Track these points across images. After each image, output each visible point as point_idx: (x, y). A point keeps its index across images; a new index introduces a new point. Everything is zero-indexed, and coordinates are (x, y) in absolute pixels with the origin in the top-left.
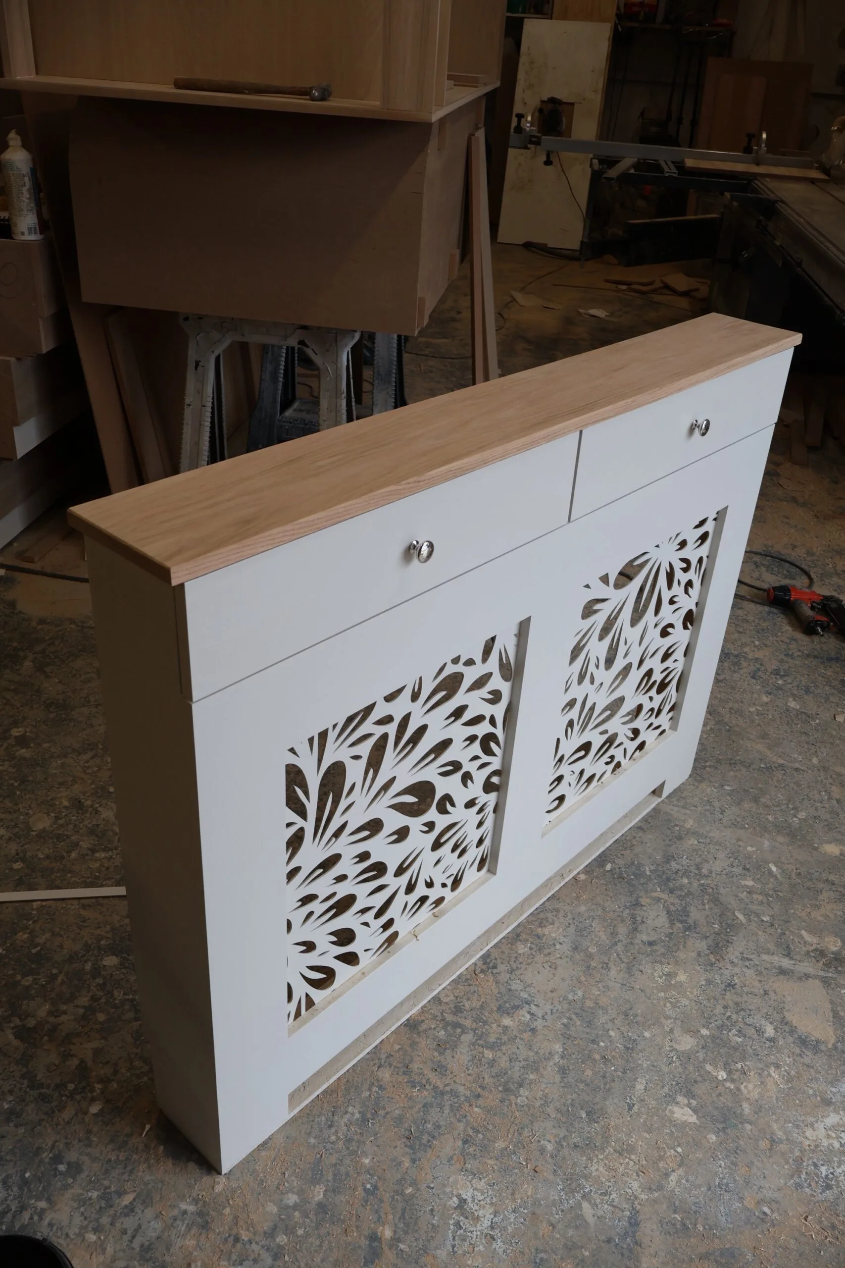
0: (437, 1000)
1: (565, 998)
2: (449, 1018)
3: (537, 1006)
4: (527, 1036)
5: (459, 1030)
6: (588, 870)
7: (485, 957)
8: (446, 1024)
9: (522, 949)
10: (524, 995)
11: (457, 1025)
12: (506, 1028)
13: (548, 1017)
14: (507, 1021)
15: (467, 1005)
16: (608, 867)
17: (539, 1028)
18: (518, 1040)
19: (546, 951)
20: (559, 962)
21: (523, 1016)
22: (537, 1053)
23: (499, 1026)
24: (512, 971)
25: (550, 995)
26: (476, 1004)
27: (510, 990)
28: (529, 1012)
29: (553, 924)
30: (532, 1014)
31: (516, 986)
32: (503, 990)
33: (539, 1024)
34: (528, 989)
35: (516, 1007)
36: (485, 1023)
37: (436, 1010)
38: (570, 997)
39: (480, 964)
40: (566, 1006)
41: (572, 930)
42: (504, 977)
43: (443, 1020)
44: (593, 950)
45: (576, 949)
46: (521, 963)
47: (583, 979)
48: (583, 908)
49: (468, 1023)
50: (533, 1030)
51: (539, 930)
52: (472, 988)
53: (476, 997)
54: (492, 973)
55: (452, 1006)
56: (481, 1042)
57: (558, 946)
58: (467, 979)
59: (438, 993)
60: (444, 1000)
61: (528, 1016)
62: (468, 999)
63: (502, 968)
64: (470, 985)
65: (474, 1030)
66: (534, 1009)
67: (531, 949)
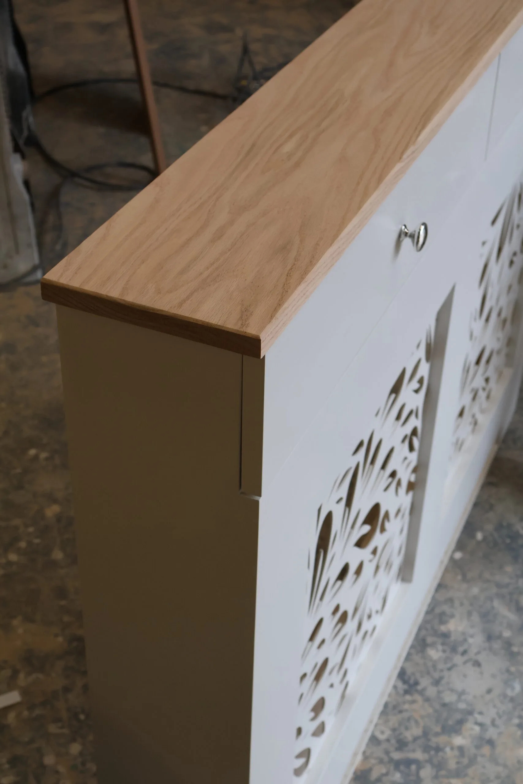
0: (374, 740)
1: (505, 696)
2: (396, 756)
3: (481, 713)
4: (486, 750)
5: (413, 767)
6: (460, 545)
7: (402, 675)
8: (397, 764)
9: (434, 654)
10: (462, 706)
11: (408, 762)
12: (461, 749)
13: (498, 722)
14: (458, 741)
15: (408, 735)
16: (479, 536)
17: (495, 737)
18: (479, 759)
19: (461, 649)
20: (480, 658)
21: (472, 729)
22: (505, 766)
23: (452, 749)
24: (437, 682)
25: (488, 697)
26: (417, 731)
27: (444, 705)
28: (476, 723)
29: (452, 616)
30: (481, 725)
31: (449, 698)
32: (437, 706)
33: (492, 733)
34: (463, 697)
35: (461, 722)
36: (438, 749)
37: (379, 752)
38: (509, 693)
39: (400, 685)
40: (510, 706)
41: (476, 618)
42: (431, 691)
43: (391, 760)
44: (507, 634)
45: (490, 638)
46: (442, 671)
47: (513, 669)
48: (475, 590)
49: (419, 755)
50: (491, 742)
51: (443, 628)
52: (405, 715)
53: (413, 723)
54: (417, 691)
55: (393, 741)
56: (443, 773)
57: (470, 640)
58: (395, 707)
59: (373, 732)
60: (382, 737)
61: (477, 728)
62: (407, 728)
63: (425, 682)
64: (401, 712)
65: (430, 761)
66: (479, 718)
67: (444, 651)
